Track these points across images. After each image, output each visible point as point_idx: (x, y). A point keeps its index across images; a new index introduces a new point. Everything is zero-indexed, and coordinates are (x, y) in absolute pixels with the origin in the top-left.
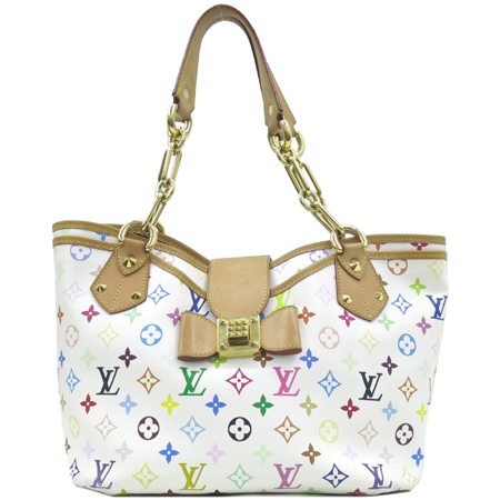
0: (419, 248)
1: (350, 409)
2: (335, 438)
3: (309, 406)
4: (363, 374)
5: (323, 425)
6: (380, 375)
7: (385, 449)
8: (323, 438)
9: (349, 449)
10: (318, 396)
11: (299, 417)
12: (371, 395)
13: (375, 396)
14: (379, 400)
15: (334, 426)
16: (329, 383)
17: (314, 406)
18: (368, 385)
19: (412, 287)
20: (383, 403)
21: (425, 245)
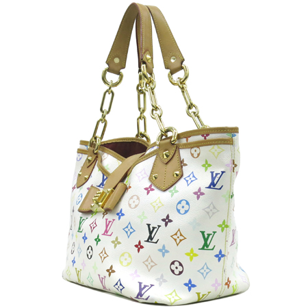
0: (205, 138)
1: (139, 247)
2: (128, 264)
3: (116, 242)
4: (149, 225)
5: (123, 255)
6: (159, 226)
7: (162, 276)
8: (121, 263)
9: (136, 272)
10: (122, 237)
11: (110, 248)
12: (152, 239)
13: (154, 240)
14: (156, 243)
15: (130, 256)
16: (129, 230)
17: (119, 243)
18: (151, 233)
19: (203, 166)
20: (159, 245)
21: (208, 135)
